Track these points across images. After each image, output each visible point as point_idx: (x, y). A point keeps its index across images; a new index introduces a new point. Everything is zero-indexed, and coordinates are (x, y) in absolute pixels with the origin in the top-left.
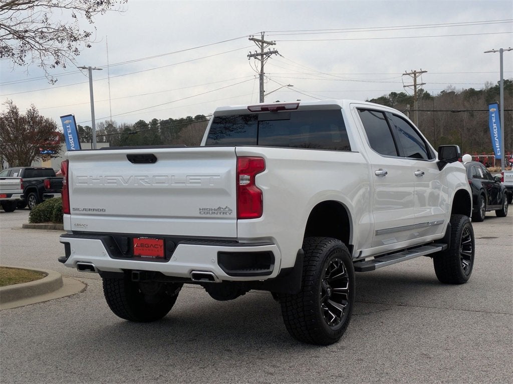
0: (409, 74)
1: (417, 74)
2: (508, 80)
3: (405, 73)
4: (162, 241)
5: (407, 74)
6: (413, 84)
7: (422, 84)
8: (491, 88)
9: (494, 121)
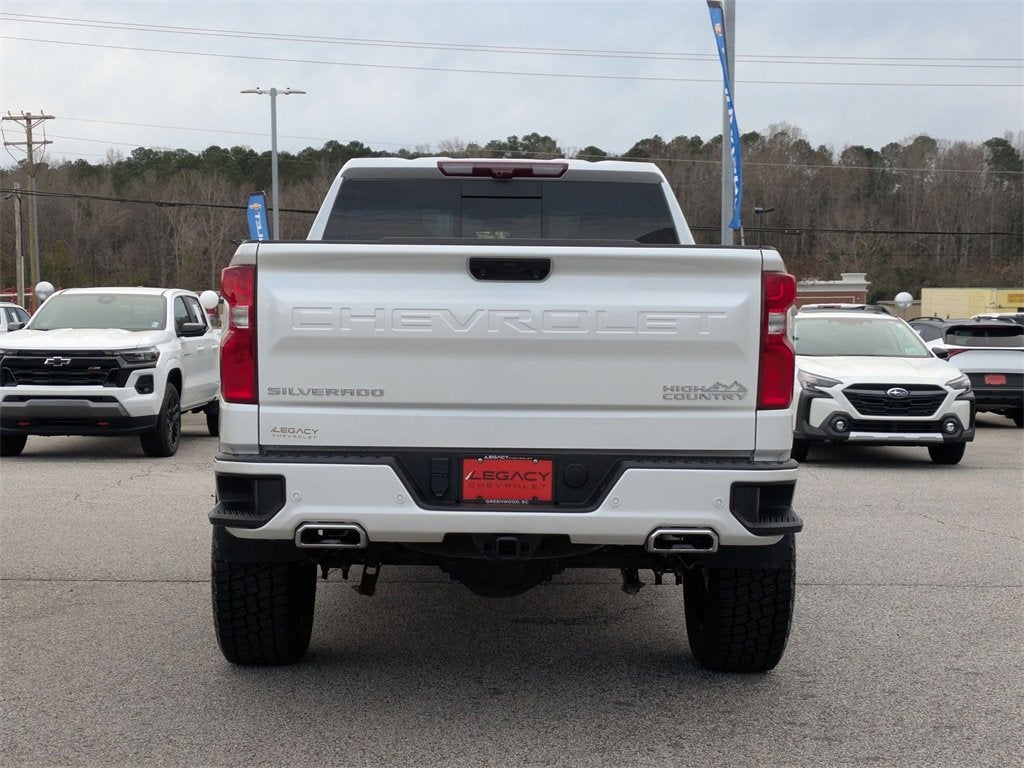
0: (15, 119)
1: (33, 122)
2: (150, 150)
3: (7, 116)
4: (550, 463)
5: (11, 118)
6: (26, 141)
7: (45, 142)
8: (119, 163)
9: (259, 228)
